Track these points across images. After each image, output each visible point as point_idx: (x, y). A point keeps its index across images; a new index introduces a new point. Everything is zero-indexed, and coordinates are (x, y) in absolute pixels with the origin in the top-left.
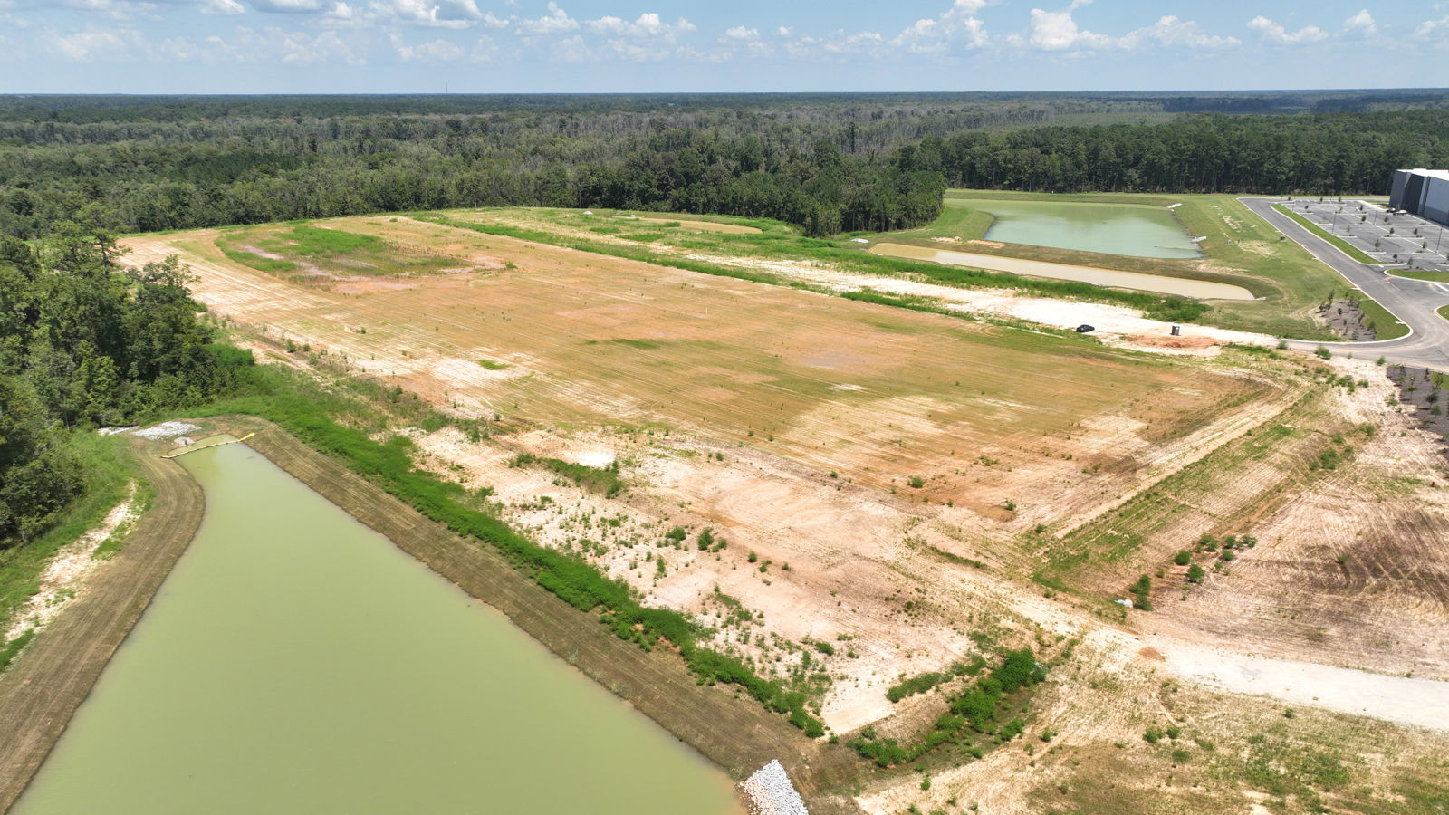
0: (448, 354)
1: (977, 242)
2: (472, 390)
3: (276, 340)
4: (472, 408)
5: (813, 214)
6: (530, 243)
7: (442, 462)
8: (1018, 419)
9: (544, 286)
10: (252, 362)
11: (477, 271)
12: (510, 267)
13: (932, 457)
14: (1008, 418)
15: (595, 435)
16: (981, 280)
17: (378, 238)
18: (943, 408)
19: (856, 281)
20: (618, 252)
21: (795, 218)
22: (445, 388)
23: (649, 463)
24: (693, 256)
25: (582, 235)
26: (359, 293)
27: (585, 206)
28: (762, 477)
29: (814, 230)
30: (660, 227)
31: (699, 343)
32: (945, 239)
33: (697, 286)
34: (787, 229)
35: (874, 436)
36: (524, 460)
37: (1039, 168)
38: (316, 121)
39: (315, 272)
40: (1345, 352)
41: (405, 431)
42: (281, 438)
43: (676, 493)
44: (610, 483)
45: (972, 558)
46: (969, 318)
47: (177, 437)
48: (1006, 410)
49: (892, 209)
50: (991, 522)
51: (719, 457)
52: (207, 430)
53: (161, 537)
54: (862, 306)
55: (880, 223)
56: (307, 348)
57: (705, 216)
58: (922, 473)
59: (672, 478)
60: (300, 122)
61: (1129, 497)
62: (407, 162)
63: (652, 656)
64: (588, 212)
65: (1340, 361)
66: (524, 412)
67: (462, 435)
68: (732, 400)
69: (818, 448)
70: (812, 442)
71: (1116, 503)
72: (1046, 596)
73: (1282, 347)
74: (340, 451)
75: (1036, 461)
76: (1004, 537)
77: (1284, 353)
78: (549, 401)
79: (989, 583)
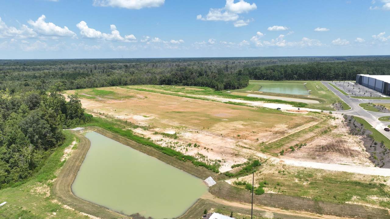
0: (136, 115)
1: (256, 92)
2: (142, 121)
3: (97, 112)
4: (143, 124)
5: (217, 86)
6: (150, 93)
7: (139, 134)
8: (261, 125)
9: (154, 101)
10: (92, 116)
11: (139, 98)
12: (146, 97)
13: (242, 132)
14: (259, 125)
15: (170, 129)
16: (256, 100)
18: (245, 123)
19: (227, 100)
20: (171, 94)
21: (213, 87)
22: (136, 121)
23: (183, 133)
24: (188, 95)
25: (162, 91)
26: (112, 103)
27: (161, 84)
28: (206, 135)
29: (217, 89)
30: (180, 89)
31: (191, 112)
32: (249, 91)
33: (190, 101)
34: (211, 89)
35: (230, 128)
36: (156, 133)
37: (273, 75)
38: (91, 65)
39: (100, 99)
40: (335, 113)
41: (130, 129)
42: (103, 130)
43: (188, 138)
44: (175, 137)
45: (249, 147)
46: (253, 107)
47: (80, 130)
48: (259, 123)
49: (236, 84)
50: (253, 142)
51: (197, 132)
52: (86, 129)
53: (84, 147)
54: (228, 104)
55: (234, 88)
56: (104, 114)
57: (191, 87)
58: (240, 134)
59: (188, 135)
60: (86, 65)
61: (282, 138)
62: (117, 75)
63: (186, 163)
64: (162, 86)
65: (334, 114)
66: (155, 125)
67: (142, 129)
68: (200, 122)
69: (218, 130)
70: (217, 129)
71: (279, 139)
72: (263, 153)
73: (322, 112)
74: (117, 132)
75: (264, 132)
76: (255, 144)
77: (322, 113)
78: (159, 123)
79: (252, 151)
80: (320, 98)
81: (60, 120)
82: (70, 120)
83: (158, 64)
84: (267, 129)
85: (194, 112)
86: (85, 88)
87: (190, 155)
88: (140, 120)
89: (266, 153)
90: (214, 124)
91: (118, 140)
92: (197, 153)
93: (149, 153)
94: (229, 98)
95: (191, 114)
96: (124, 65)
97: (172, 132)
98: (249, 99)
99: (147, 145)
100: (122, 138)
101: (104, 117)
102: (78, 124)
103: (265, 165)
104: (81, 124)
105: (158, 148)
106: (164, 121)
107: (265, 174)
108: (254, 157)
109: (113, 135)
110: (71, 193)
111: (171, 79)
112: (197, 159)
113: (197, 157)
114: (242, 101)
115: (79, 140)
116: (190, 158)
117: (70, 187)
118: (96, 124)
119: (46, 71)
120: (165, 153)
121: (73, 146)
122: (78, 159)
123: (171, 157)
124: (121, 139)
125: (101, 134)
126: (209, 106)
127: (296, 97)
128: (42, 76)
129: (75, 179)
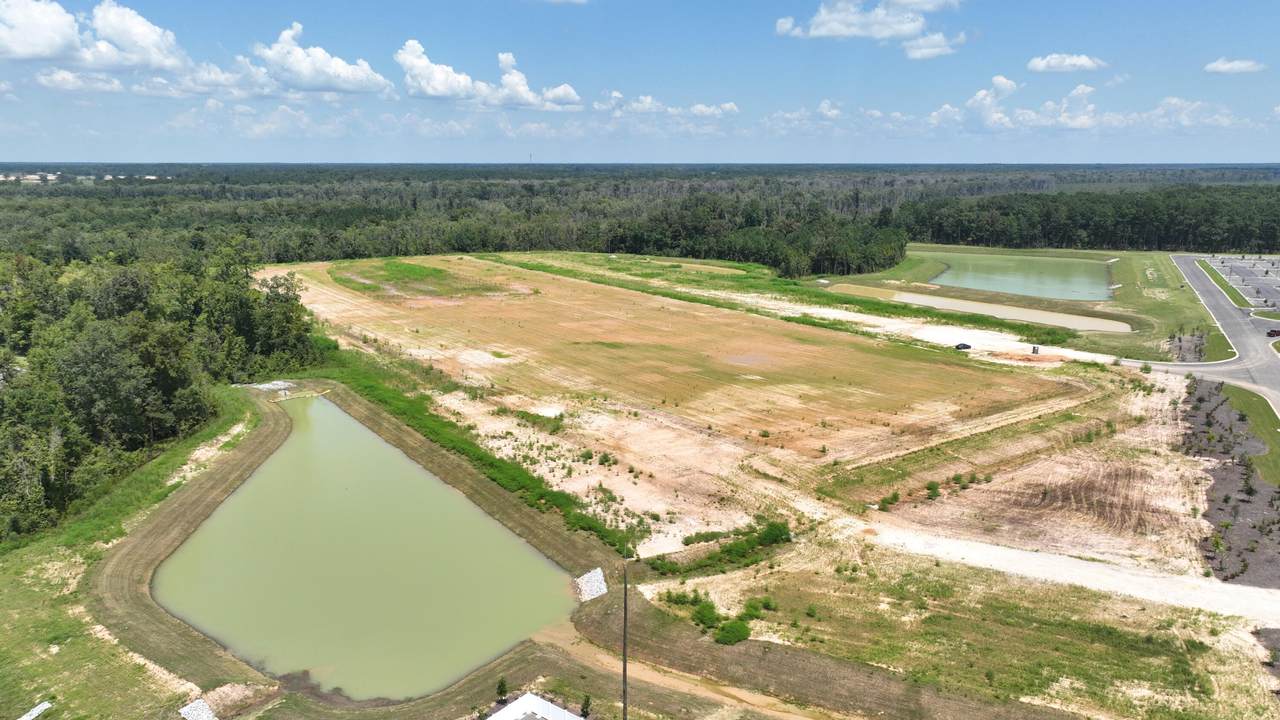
0: (472, 347)
1: (918, 284)
2: (480, 370)
3: (356, 335)
4: (477, 379)
5: (786, 260)
6: (558, 277)
7: (448, 410)
9: (557, 306)
10: (336, 347)
11: (510, 294)
12: (537, 292)
14: (859, 400)
17: (445, 271)
20: (622, 284)
21: (774, 263)
22: (463, 368)
23: (586, 416)
24: (679, 289)
25: (601, 272)
26: (421, 307)
29: (787, 273)
30: (665, 268)
32: (893, 282)
33: (673, 309)
34: (766, 271)
35: (752, 406)
36: (503, 411)
37: (999, 227)
38: (421, 184)
39: (394, 292)
40: (1165, 368)
41: (429, 393)
42: (347, 393)
43: (597, 433)
44: (555, 426)
45: (779, 476)
46: (873, 336)
47: (280, 390)
48: (858, 394)
49: (854, 257)
50: (805, 458)
51: (636, 415)
52: (300, 387)
53: (261, 443)
54: (793, 326)
55: (843, 268)
56: (376, 341)
57: (705, 261)
58: (771, 429)
59: (598, 425)
60: (407, 185)
61: (916, 449)
62: (481, 216)
63: (544, 516)
64: (613, 256)
65: (1158, 376)
66: (513, 384)
67: (466, 396)
68: (660, 382)
69: (707, 412)
70: (705, 409)
71: (903, 453)
72: (819, 499)
73: (1116, 364)
74: (383, 401)
75: (862, 426)
76: (808, 466)
77: (1115, 368)
78: (532, 378)
79: (784, 490)
80: (1137, 313)
81: (229, 355)
82: (259, 358)
83: (633, 184)
84: (881, 415)
85: (663, 348)
86: (369, 256)
87: (568, 491)
88: (475, 367)
89: (828, 499)
90: (705, 390)
91: (376, 428)
92: (597, 486)
93: (449, 477)
94: (810, 303)
95: (647, 354)
96: (525, 187)
97: (549, 410)
98: (877, 310)
99: (454, 448)
100: (389, 422)
101: (371, 351)
102: (281, 370)
103: (804, 540)
104: (290, 371)
105: (486, 461)
106: (548, 372)
107: (787, 573)
108: (781, 511)
109: (370, 409)
110: (145, 589)
111: (642, 234)
112: (585, 506)
113: (586, 500)
114: (853, 314)
115: (258, 420)
116: (564, 501)
117: (153, 567)
118: (336, 372)
119: (272, 201)
120: (494, 480)
121: (226, 439)
122: (224, 479)
123: (507, 494)
124: (386, 425)
125: (337, 405)
126: (724, 328)
127: (1051, 306)
128: (255, 216)
129: (181, 544)
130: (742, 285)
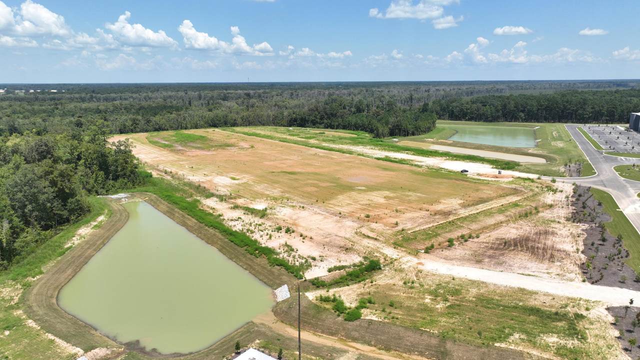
0: (220, 175)
1: (442, 140)
2: (225, 186)
3: (161, 170)
4: (223, 191)
5: (377, 129)
6: (263, 139)
7: (208, 207)
8: (417, 199)
9: (262, 153)
10: (151, 176)
11: (239, 148)
12: (252, 147)
14: (414, 198)
17: (206, 137)
18: (392, 195)
20: (296, 143)
21: (371, 131)
22: (216, 185)
23: (278, 208)
24: (324, 144)
25: (284, 136)
26: (194, 155)
27: (290, 126)
29: (378, 136)
30: (316, 134)
32: (430, 139)
33: (321, 154)
34: (367, 135)
36: (236, 207)
37: (481, 112)
38: (193, 93)
39: (180, 148)
41: (198, 198)
42: (157, 199)
43: (284, 217)
44: (263, 214)
45: (375, 237)
46: (420, 167)
47: (123, 198)
48: (413, 196)
49: (410, 128)
50: (388, 228)
51: (303, 207)
52: (133, 196)
53: (113, 225)
54: (381, 162)
55: (405, 133)
57: (337, 130)
58: (370, 214)
59: (284, 213)
60: (186, 94)
61: (442, 222)
62: (223, 109)
63: (258, 259)
64: (291, 128)
65: (559, 184)
66: (241, 193)
67: (217, 200)
68: (316, 191)
69: (339, 206)
70: (338, 204)
71: (436, 224)
72: (395, 248)
73: (539, 178)
74: (175, 203)
75: (415, 211)
76: (389, 231)
77: (538, 180)
78: (251, 190)
79: (377, 244)
81: (96, 181)
82: (111, 182)
83: (300, 92)
84: (425, 206)
85: (316, 174)
86: (167, 130)
87: (270, 247)
88: (222, 185)
89: (399, 248)
90: (337, 195)
91: (172, 217)
92: (284, 243)
93: (210, 241)
94: (389, 151)
95: (309, 177)
96: (245, 94)
97: (260, 206)
98: (422, 154)
99: (212, 226)
100: (178, 213)
101: (169, 178)
102: (123, 188)
103: (387, 269)
104: (127, 189)
105: (228, 232)
106: (259, 187)
107: (379, 285)
108: (376, 254)
109: (169, 207)
111: (305, 117)
112: (278, 254)
113: (279, 251)
114: (410, 156)
115: (111, 214)
116: (268, 252)
118: (151, 188)
119: (117, 102)
120: (232, 242)
121: (95, 224)
122: (95, 244)
123: (239, 249)
124: (177, 215)
125: (152, 205)
126: (346, 164)
127: (507, 151)
128: (109, 110)
130: (355, 142)
